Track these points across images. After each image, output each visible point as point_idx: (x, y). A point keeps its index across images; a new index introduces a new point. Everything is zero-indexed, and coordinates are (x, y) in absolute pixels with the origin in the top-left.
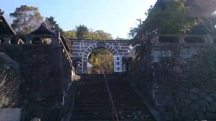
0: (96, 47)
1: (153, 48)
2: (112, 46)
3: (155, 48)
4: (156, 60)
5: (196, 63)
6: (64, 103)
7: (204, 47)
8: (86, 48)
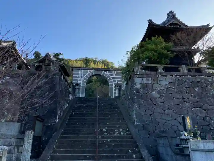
0: (93, 74)
1: (135, 76)
2: (108, 74)
3: (137, 76)
4: (138, 86)
5: (172, 89)
6: (58, 120)
7: (178, 76)
8: (84, 75)
